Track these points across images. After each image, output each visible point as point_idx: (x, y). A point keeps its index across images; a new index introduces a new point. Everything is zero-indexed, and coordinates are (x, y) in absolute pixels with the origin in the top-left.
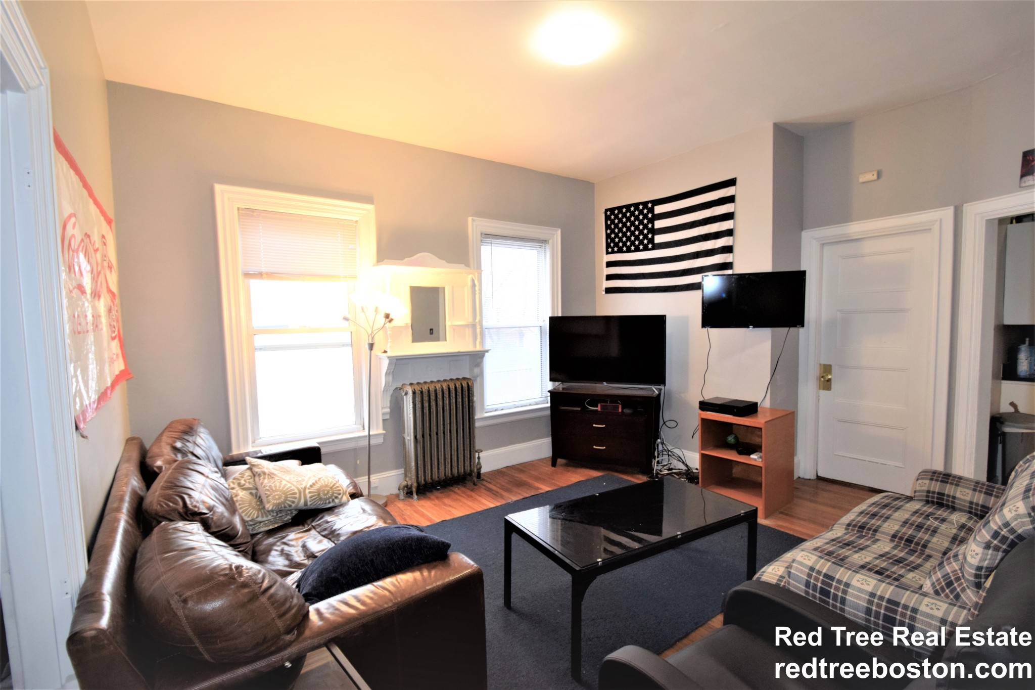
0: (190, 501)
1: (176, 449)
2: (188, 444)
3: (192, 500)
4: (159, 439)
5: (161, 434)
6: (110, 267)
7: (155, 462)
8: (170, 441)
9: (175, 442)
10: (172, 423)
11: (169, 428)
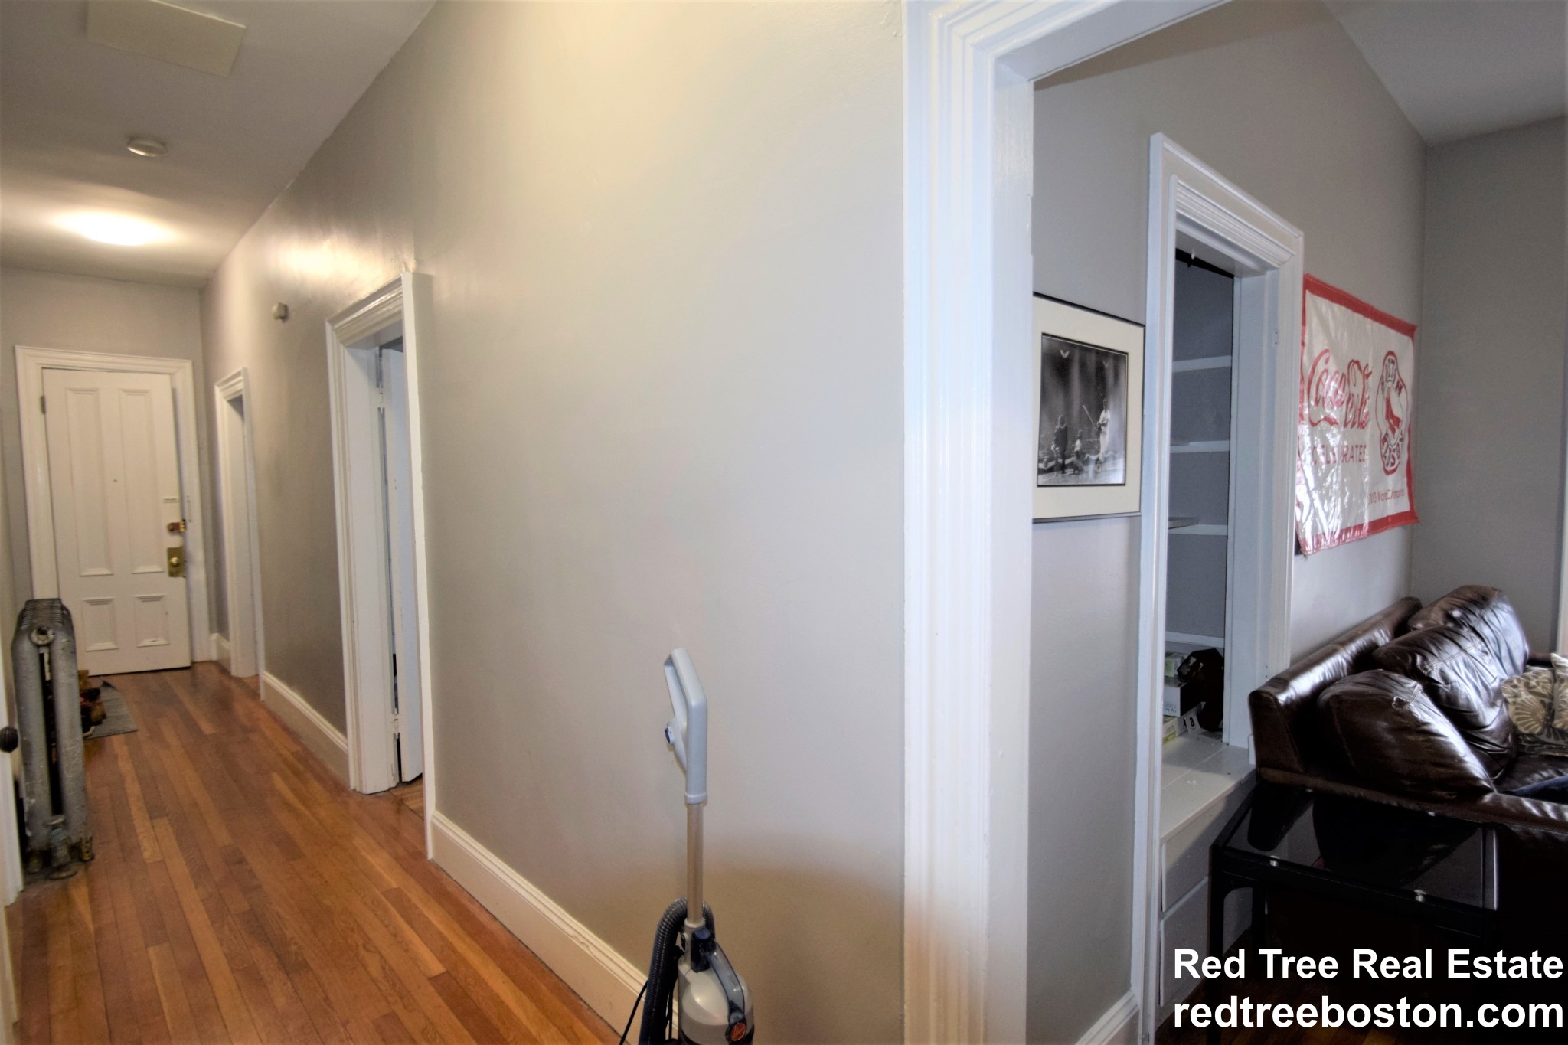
0: (1422, 662)
1: (1449, 617)
2: (1471, 617)
3: (1425, 663)
4: (1433, 604)
5: (1440, 599)
6: (1399, 388)
7: (1415, 624)
8: (1446, 606)
9: (1452, 609)
10: (1462, 588)
11: (1457, 593)
